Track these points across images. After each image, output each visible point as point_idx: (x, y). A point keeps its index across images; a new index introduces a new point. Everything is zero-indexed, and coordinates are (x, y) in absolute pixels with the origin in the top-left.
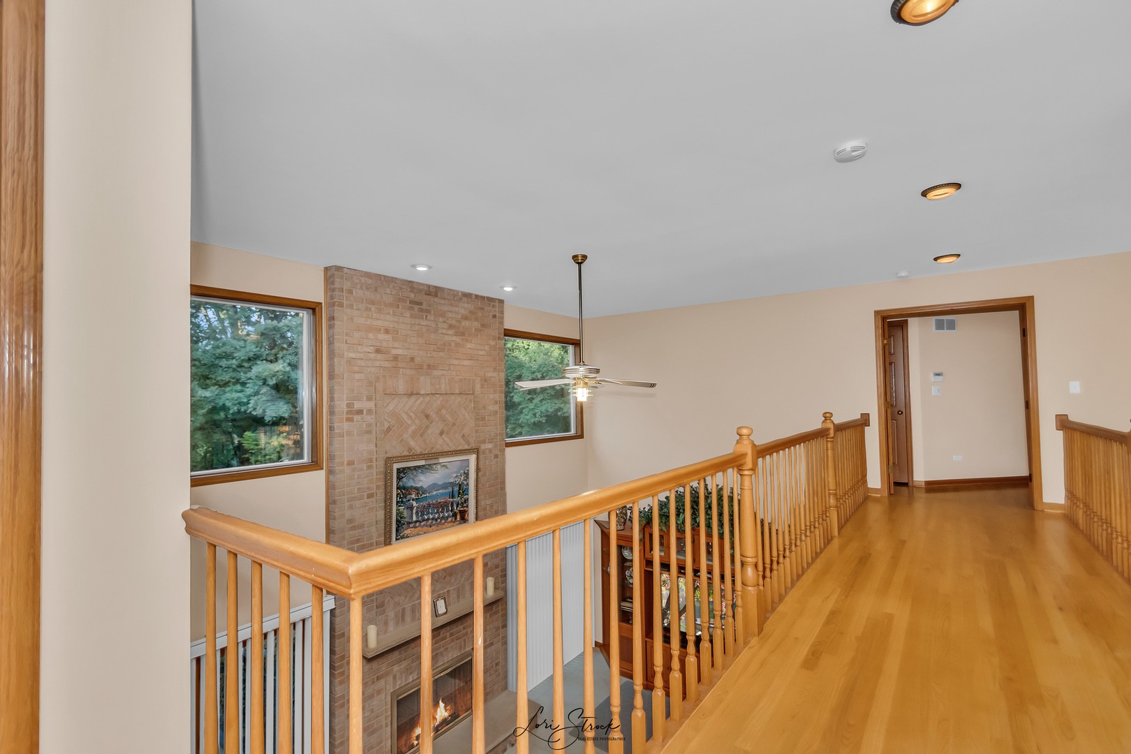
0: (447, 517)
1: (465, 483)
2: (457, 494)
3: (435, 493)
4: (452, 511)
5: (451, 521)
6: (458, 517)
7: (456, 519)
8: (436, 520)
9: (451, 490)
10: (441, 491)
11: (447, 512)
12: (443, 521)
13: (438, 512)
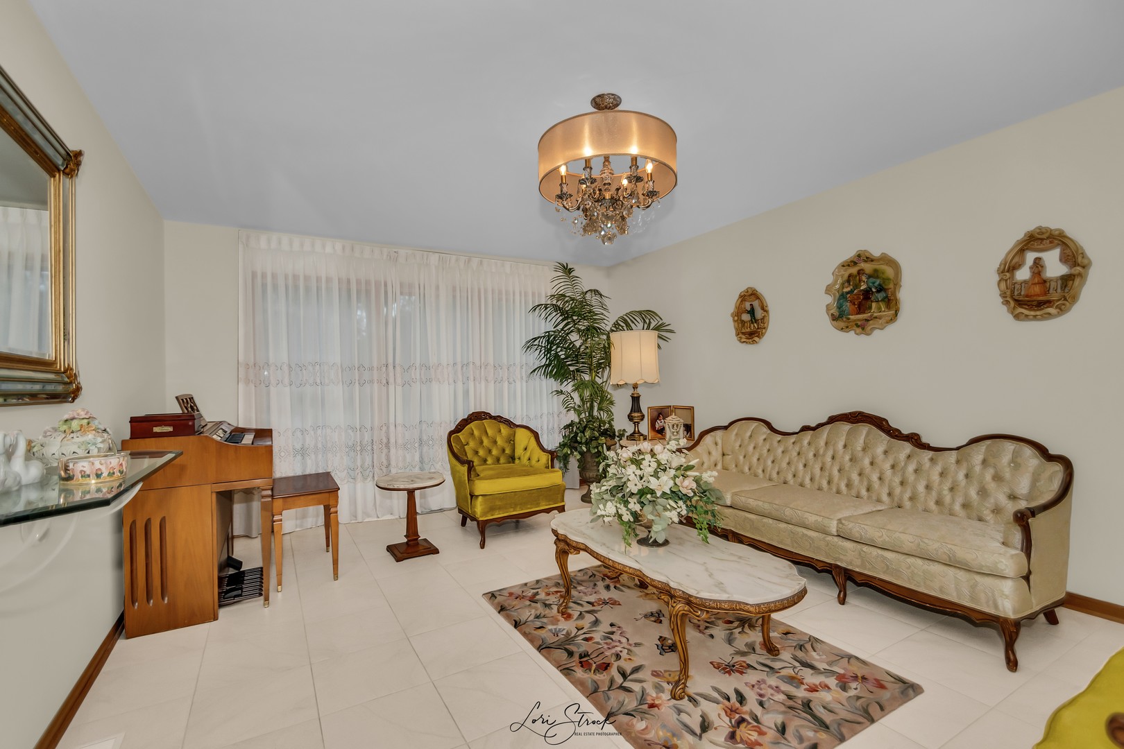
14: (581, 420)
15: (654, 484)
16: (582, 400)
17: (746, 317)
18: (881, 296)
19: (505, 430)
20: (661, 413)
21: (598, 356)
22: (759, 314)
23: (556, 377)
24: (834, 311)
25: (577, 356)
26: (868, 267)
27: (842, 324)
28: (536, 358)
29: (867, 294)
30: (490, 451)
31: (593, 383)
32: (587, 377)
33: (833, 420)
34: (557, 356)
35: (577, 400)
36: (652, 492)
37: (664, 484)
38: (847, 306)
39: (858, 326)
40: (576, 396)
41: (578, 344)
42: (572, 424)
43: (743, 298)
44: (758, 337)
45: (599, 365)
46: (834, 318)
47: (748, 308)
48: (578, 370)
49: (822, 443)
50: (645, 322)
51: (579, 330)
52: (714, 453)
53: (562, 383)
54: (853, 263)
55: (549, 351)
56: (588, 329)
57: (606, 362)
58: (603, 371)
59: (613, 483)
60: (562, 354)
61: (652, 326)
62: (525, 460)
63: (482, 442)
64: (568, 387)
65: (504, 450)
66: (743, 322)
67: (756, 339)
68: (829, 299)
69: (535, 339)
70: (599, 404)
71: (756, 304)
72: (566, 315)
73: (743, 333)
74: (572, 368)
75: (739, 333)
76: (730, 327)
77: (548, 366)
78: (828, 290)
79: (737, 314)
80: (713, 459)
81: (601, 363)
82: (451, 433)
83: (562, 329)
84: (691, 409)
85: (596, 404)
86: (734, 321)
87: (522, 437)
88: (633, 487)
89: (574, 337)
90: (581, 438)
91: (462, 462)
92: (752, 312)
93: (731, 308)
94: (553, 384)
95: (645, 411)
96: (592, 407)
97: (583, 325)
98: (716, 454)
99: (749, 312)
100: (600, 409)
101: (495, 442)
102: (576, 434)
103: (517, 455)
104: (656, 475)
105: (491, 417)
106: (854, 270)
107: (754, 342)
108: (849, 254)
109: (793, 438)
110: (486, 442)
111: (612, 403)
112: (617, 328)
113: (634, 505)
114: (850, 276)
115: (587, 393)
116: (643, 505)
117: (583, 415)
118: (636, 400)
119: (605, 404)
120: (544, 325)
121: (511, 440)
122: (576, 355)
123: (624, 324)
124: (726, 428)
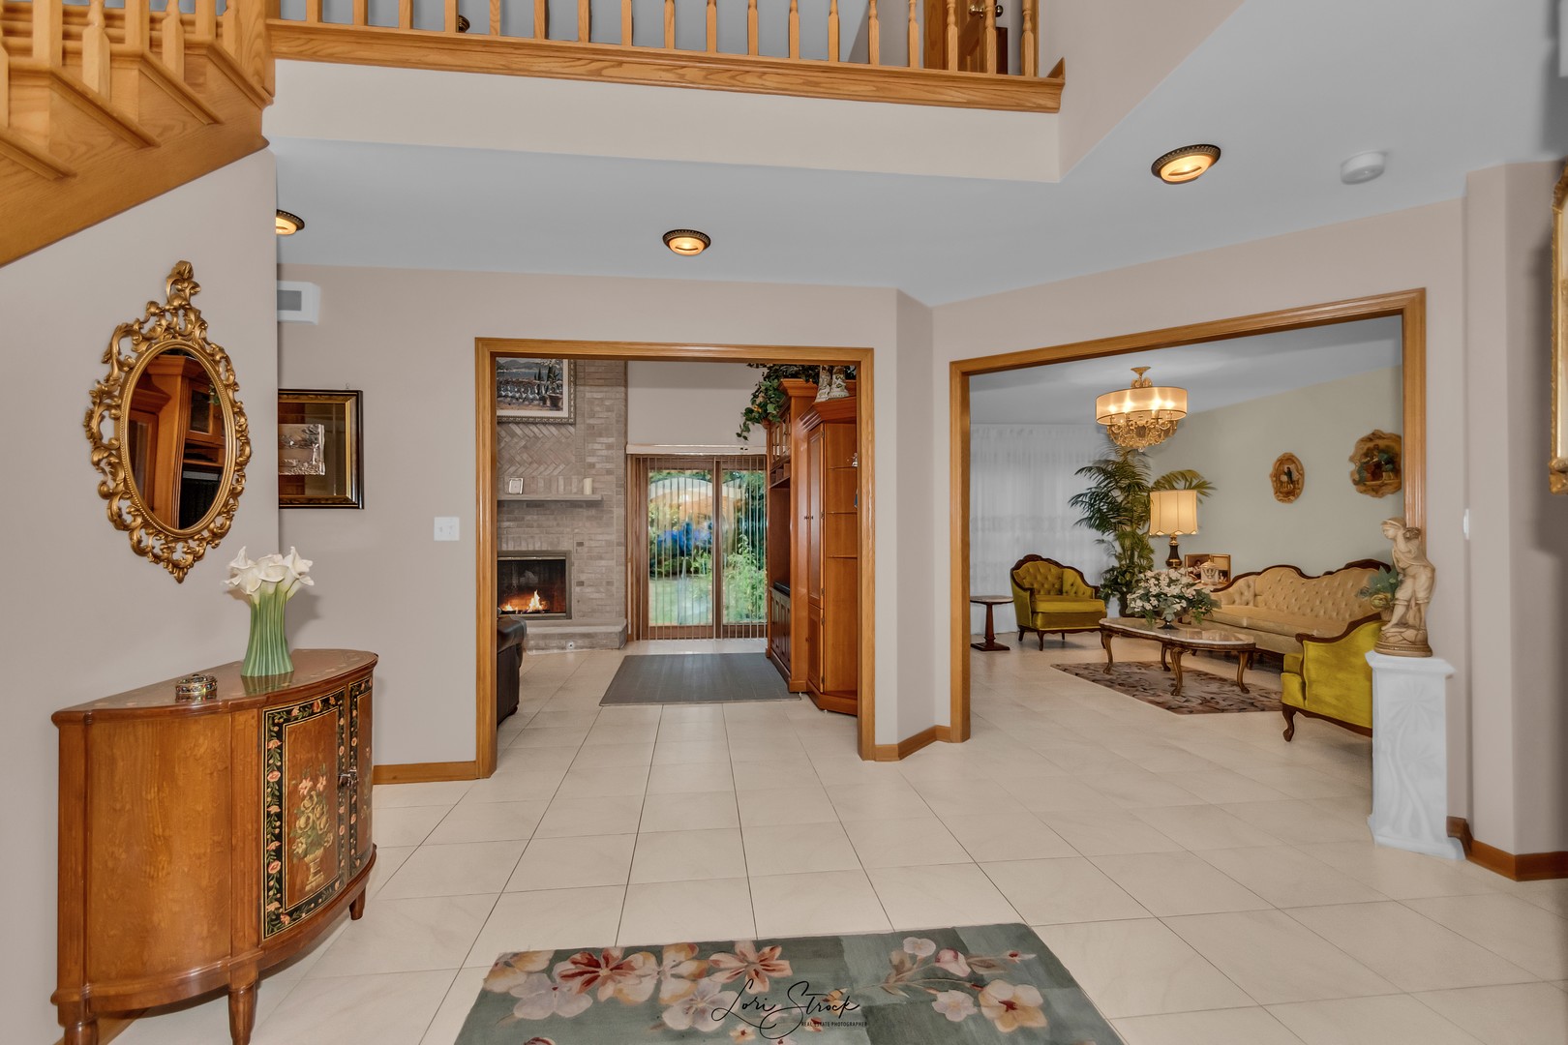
0: (533, 400)
1: (558, 366)
2: (545, 378)
3: (514, 371)
4: (538, 394)
5: (539, 405)
6: (548, 403)
7: (545, 403)
8: (517, 399)
9: (538, 371)
10: (523, 370)
11: (532, 394)
12: (527, 403)
13: (519, 391)
14: (1121, 565)
15: (1166, 590)
16: (1123, 547)
17: (1285, 478)
18: (1389, 466)
19: (1054, 570)
20: (1197, 560)
21: (1139, 509)
22: (1295, 476)
23: (1098, 527)
24: (1357, 477)
25: (1118, 510)
26: (1382, 443)
27: (1363, 488)
28: (1081, 512)
29: (1378, 466)
30: (1043, 585)
31: (1134, 534)
32: (1128, 529)
33: (1349, 566)
34: (1099, 510)
35: (1119, 550)
36: (1166, 595)
37: (1175, 590)
38: (1366, 475)
39: (1373, 490)
40: (1117, 545)
41: (1119, 499)
42: (1113, 569)
43: (1281, 461)
44: (1294, 495)
45: (1141, 518)
46: (1356, 483)
47: (1286, 470)
48: (1120, 522)
49: (1336, 584)
50: (1187, 480)
51: (1121, 488)
52: (1246, 593)
53: (1104, 532)
54: (1369, 439)
55: (1092, 505)
56: (1129, 485)
57: (1145, 517)
58: (1144, 523)
59: (1141, 592)
60: (1105, 508)
61: (1193, 484)
62: (1072, 594)
63: (1036, 578)
64: (1109, 536)
65: (1054, 585)
66: (1282, 483)
67: (1291, 497)
68: (1352, 467)
69: (1080, 495)
70: (1139, 553)
71: (1292, 467)
72: (1109, 475)
73: (1281, 492)
74: (1113, 521)
75: (1277, 491)
76: (1268, 487)
77: (1091, 518)
78: (1352, 459)
79: (1276, 476)
80: (1244, 598)
81: (1142, 517)
82: (1013, 569)
83: (1105, 486)
84: (1229, 558)
85: (1136, 554)
86: (1272, 481)
87: (1069, 576)
88: (1154, 590)
89: (1116, 493)
90: (1121, 580)
91: (1025, 590)
92: (1289, 474)
93: (1270, 469)
94: (1096, 534)
95: (1182, 558)
96: (1132, 555)
97: (1124, 483)
98: (1248, 595)
99: (1285, 474)
100: (1140, 557)
101: (1047, 578)
102: (1117, 577)
103: (1064, 589)
104: (1169, 586)
105: (1042, 559)
106: (1371, 445)
107: (1290, 501)
108: (1367, 432)
109: (1314, 581)
110: (1039, 578)
111: (1152, 552)
112: (1159, 486)
113: (1155, 602)
114: (1368, 449)
115: (1127, 543)
116: (1159, 601)
117: (1124, 562)
118: (1174, 549)
119: (1146, 552)
120: (1089, 483)
121: (1061, 578)
122: (1116, 508)
123: (1167, 483)
124: (1259, 574)
